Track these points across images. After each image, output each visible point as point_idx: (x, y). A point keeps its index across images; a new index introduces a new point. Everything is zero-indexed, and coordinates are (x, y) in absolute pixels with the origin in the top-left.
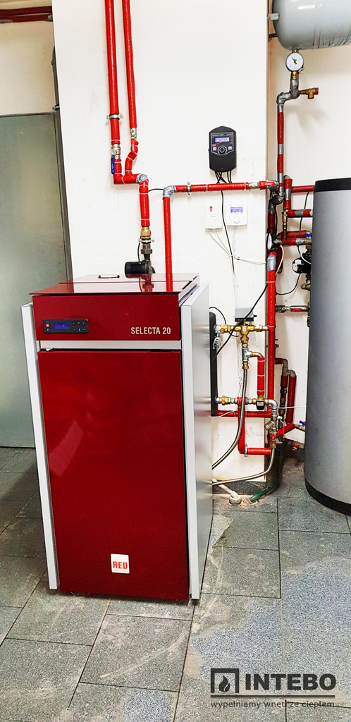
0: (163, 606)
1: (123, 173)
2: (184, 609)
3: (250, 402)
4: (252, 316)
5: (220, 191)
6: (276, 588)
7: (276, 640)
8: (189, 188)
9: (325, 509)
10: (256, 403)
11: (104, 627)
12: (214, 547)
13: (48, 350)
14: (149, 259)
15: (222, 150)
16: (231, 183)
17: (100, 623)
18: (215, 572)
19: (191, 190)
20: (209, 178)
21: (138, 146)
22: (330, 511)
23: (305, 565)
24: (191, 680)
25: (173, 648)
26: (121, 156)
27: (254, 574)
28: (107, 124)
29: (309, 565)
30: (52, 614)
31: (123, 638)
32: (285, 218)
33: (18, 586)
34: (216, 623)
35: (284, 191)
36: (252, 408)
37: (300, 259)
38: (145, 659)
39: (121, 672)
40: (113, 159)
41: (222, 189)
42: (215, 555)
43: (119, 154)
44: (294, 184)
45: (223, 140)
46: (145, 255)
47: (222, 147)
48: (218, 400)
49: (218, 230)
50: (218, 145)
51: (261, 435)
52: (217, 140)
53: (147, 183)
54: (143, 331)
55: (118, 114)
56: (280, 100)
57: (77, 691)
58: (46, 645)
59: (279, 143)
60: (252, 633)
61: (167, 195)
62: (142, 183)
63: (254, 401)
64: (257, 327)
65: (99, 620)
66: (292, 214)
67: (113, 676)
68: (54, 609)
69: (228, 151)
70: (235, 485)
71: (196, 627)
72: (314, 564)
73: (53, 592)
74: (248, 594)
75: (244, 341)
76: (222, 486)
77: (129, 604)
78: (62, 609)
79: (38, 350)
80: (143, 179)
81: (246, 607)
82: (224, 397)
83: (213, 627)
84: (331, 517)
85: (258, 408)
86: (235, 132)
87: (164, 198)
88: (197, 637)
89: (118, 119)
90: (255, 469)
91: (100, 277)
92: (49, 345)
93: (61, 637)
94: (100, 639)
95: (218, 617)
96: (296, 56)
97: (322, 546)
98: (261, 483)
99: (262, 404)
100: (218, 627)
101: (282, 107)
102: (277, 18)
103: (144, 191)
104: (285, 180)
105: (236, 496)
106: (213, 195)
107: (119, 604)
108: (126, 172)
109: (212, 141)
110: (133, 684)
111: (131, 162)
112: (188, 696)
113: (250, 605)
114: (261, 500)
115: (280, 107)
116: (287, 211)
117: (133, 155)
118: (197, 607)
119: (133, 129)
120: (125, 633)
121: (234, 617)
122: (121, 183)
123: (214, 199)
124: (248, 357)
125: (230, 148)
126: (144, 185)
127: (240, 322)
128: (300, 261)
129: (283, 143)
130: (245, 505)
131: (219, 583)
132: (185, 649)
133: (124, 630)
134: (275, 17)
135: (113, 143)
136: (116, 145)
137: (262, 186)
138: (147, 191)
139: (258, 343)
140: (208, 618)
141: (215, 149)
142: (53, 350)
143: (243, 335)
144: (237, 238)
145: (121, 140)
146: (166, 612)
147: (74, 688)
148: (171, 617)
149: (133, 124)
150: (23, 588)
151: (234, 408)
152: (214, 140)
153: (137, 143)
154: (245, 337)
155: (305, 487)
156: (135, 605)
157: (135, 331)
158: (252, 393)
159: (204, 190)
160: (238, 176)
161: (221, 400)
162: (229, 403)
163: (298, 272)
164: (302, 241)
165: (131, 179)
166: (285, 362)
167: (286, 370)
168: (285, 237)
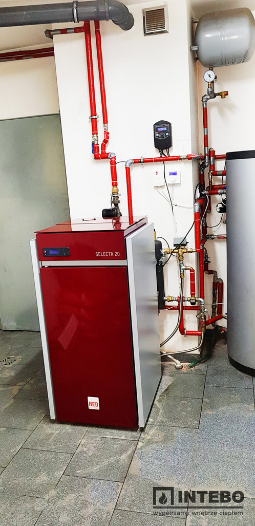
0: (121, 432)
1: (100, 153)
2: (134, 434)
3: (186, 300)
4: (185, 243)
5: (162, 162)
6: (196, 422)
7: (191, 454)
8: (142, 161)
9: (239, 372)
10: (190, 301)
11: (82, 443)
12: (160, 396)
13: (46, 267)
14: (118, 207)
15: (162, 135)
16: (169, 156)
17: (80, 441)
18: (158, 412)
19: (143, 162)
20: (155, 153)
21: (109, 135)
22: (243, 374)
23: (218, 408)
24: (132, 477)
25: (124, 457)
26: (99, 141)
27: (184, 413)
28: (89, 121)
29: (221, 408)
30: (51, 434)
31: (93, 450)
32: (210, 176)
33: (32, 417)
34: (153, 442)
35: (209, 158)
36: (188, 304)
37: (221, 203)
38: (106, 462)
39: (88, 470)
40: (93, 144)
41: (163, 160)
42: (160, 401)
43: (97, 141)
44: (216, 154)
45: (162, 129)
46: (115, 205)
47: (162, 134)
48: (165, 298)
49: (162, 187)
50: (160, 132)
51: (195, 322)
52: (159, 129)
53: (115, 159)
54: (103, 255)
55: (95, 115)
56: (204, 100)
57: (61, 480)
58: (45, 453)
59: (204, 128)
60: (175, 449)
61: (128, 166)
62: (112, 159)
63: (189, 299)
64: (189, 250)
65: (80, 439)
66: (215, 174)
67: (84, 472)
68: (53, 432)
69: (166, 136)
70: (178, 356)
71: (140, 444)
72: (225, 407)
73: (53, 422)
74: (177, 426)
75: (180, 259)
76: (169, 356)
77: (99, 429)
78: (58, 432)
79: (41, 267)
80: (113, 156)
81: (175, 433)
82: (169, 296)
83: (151, 445)
84: (242, 378)
85: (192, 304)
86: (170, 124)
87: (126, 168)
88: (140, 451)
89: (96, 118)
90: (192, 345)
91: (83, 220)
92: (47, 264)
93: (55, 448)
94: (79, 450)
95: (156, 439)
96: (210, 72)
97: (233, 396)
98: (196, 354)
99: (194, 301)
100: (154, 446)
101: (206, 104)
102: (197, 49)
103: (113, 164)
104: (210, 152)
105: (178, 363)
106: (158, 164)
107: (94, 429)
108: (102, 152)
109: (155, 130)
110: (96, 477)
111: (105, 146)
112: (129, 485)
113: (178, 433)
114: (196, 367)
115: (204, 104)
116: (212, 172)
117: (106, 141)
118: (143, 433)
119: (106, 125)
120: (95, 447)
121: (166, 439)
122: (98, 158)
123: (159, 167)
124: (184, 269)
125: (167, 134)
126: (113, 160)
127: (178, 246)
128: (221, 205)
129: (207, 127)
130: (185, 369)
131: (160, 418)
132: (131, 458)
133: (94, 445)
134: (195, 48)
135: (93, 134)
136: (95, 135)
137: (189, 158)
138: (115, 163)
139: (191, 261)
140: (149, 439)
141: (157, 135)
142: (50, 267)
143: (180, 256)
144: (175, 191)
145: (98, 132)
146: (123, 435)
147: (59, 478)
148: (125, 438)
149: (105, 121)
150: (35, 419)
151: (176, 304)
152: (157, 129)
153: (108, 133)
154: (181, 257)
155: (228, 358)
156: (103, 430)
157: (98, 254)
158: (187, 294)
159: (152, 161)
160: (173, 152)
161: (167, 298)
162: (173, 301)
163: (220, 212)
164: (222, 191)
165: (105, 156)
166: (215, 273)
167: (216, 278)
168: (211, 189)
